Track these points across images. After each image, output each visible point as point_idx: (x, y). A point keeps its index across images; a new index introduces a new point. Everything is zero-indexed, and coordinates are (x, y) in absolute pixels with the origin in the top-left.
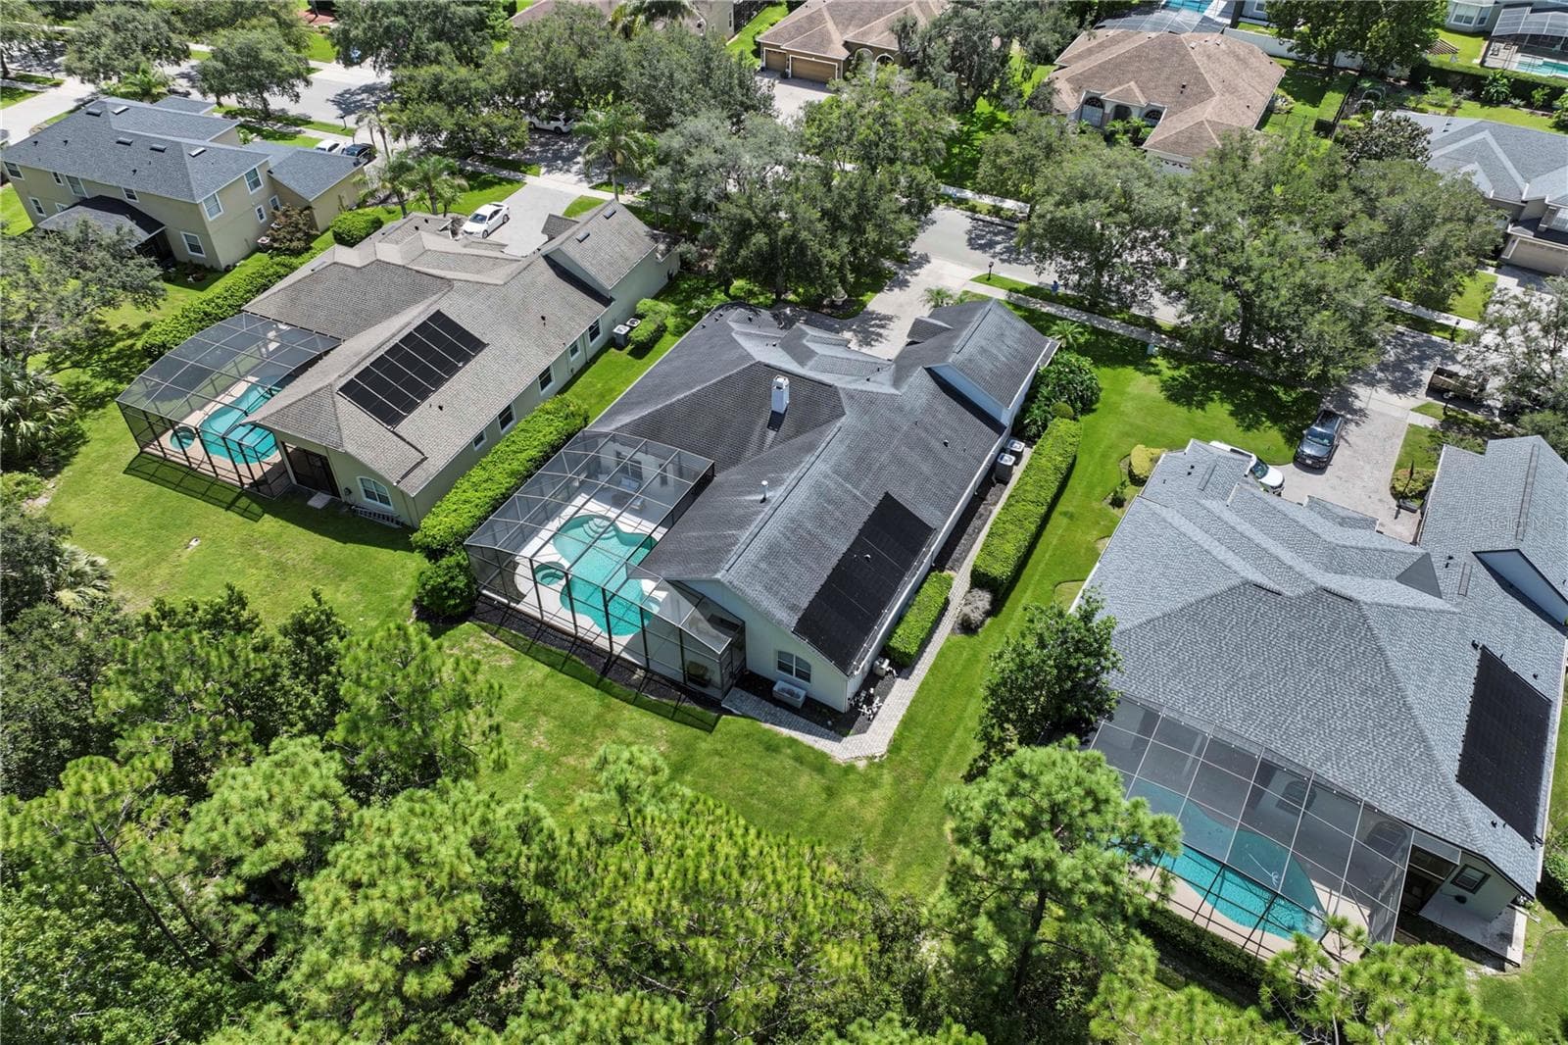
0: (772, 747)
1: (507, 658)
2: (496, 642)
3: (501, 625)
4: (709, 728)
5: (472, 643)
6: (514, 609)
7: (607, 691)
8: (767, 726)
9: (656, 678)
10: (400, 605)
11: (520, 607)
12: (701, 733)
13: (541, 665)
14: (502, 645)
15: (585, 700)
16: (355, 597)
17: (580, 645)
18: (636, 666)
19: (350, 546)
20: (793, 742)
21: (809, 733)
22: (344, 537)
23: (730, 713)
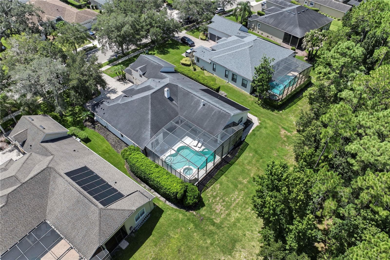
0: (254, 134)
1: (217, 186)
2: (211, 188)
3: (204, 186)
4: (248, 144)
5: (209, 195)
6: (200, 181)
7: (233, 163)
8: (249, 134)
9: (231, 152)
10: (186, 216)
11: (200, 180)
12: (249, 146)
13: (222, 177)
14: (212, 186)
15: (235, 169)
16: (179, 230)
17: (217, 167)
18: (226, 156)
19: (154, 232)
20: (253, 130)
21: (251, 128)
22: (150, 234)
23: (244, 140)
